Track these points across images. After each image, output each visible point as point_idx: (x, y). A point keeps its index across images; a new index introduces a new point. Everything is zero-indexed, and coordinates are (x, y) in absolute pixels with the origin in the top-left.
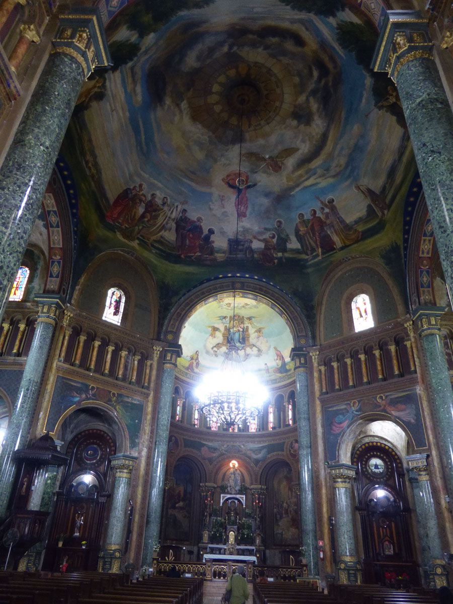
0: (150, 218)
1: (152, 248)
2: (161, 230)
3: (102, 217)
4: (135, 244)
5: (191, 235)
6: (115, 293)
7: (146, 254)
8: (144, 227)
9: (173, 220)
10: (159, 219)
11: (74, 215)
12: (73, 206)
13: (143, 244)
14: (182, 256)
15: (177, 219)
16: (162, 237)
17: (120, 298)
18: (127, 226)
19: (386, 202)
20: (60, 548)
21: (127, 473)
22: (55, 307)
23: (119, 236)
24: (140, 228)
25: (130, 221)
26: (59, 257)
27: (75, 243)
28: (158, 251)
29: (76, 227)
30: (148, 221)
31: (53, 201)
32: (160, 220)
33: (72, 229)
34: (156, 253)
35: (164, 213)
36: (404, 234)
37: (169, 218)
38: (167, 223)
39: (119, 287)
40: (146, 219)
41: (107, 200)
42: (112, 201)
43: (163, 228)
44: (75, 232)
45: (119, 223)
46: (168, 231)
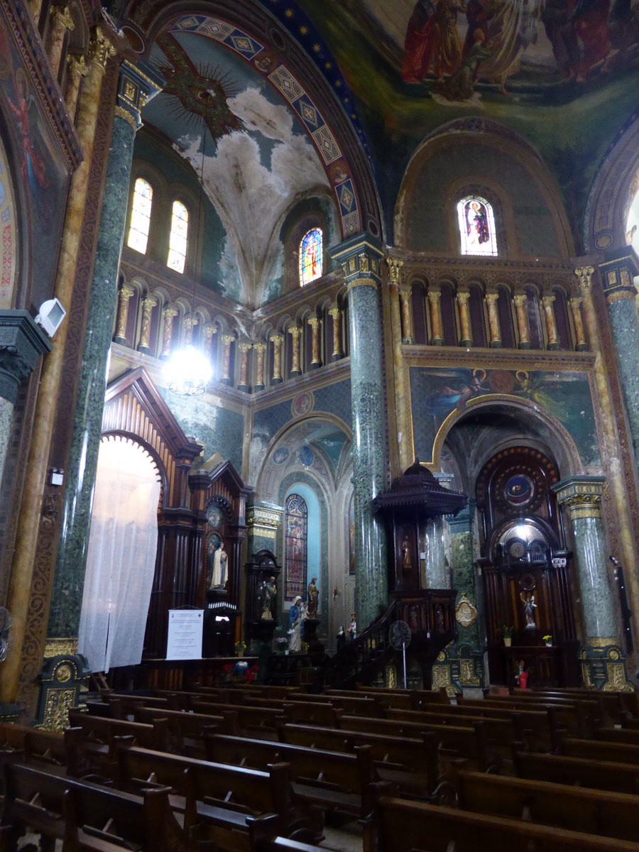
0: (486, 37)
1: (510, 94)
2: (516, 50)
3: (396, 80)
4: (475, 101)
6: (471, 206)
7: (503, 111)
8: (479, 61)
9: (535, 14)
10: (503, 28)
11: (341, 92)
12: (333, 75)
13: (490, 93)
14: (580, 79)
15: (542, 7)
16: (523, 63)
17: (483, 210)
18: (446, 75)
20: (508, 648)
21: (590, 508)
22: (365, 256)
23: (439, 99)
24: (474, 65)
25: (449, 63)
26: (345, 176)
27: (363, 142)
28: (525, 96)
29: (354, 112)
30: (483, 45)
31: (293, 79)
32: (508, 30)
33: (349, 120)
34: (523, 100)
35: (509, 9)
37: (525, 13)
38: (524, 29)
39: (474, 192)
40: (479, 44)
41: (390, 40)
42: (401, 40)
43: (520, 42)
44: (356, 122)
45: (430, 76)
46: (531, 45)
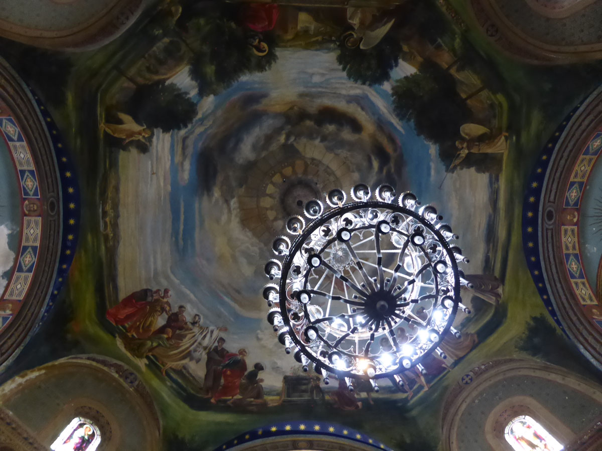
0: (172, 336)
1: (166, 377)
2: (184, 358)
4: (142, 363)
5: (229, 373)
7: (155, 383)
8: (159, 345)
9: (205, 348)
10: (184, 340)
11: (61, 272)
12: (65, 259)
13: (154, 365)
14: (213, 401)
15: (210, 348)
16: (184, 367)
17: (92, 436)
18: (135, 335)
19: (495, 277)
24: (155, 344)
25: (141, 330)
27: (47, 311)
28: (174, 386)
29: (58, 289)
30: (168, 339)
31: (39, 231)
32: (186, 343)
33: (51, 290)
34: (172, 387)
35: (193, 334)
36: (541, 295)
37: (200, 344)
38: (195, 351)
40: (165, 336)
41: (116, 288)
42: (122, 296)
43: (188, 355)
44: (53, 297)
45: (124, 327)
46: (194, 362)
